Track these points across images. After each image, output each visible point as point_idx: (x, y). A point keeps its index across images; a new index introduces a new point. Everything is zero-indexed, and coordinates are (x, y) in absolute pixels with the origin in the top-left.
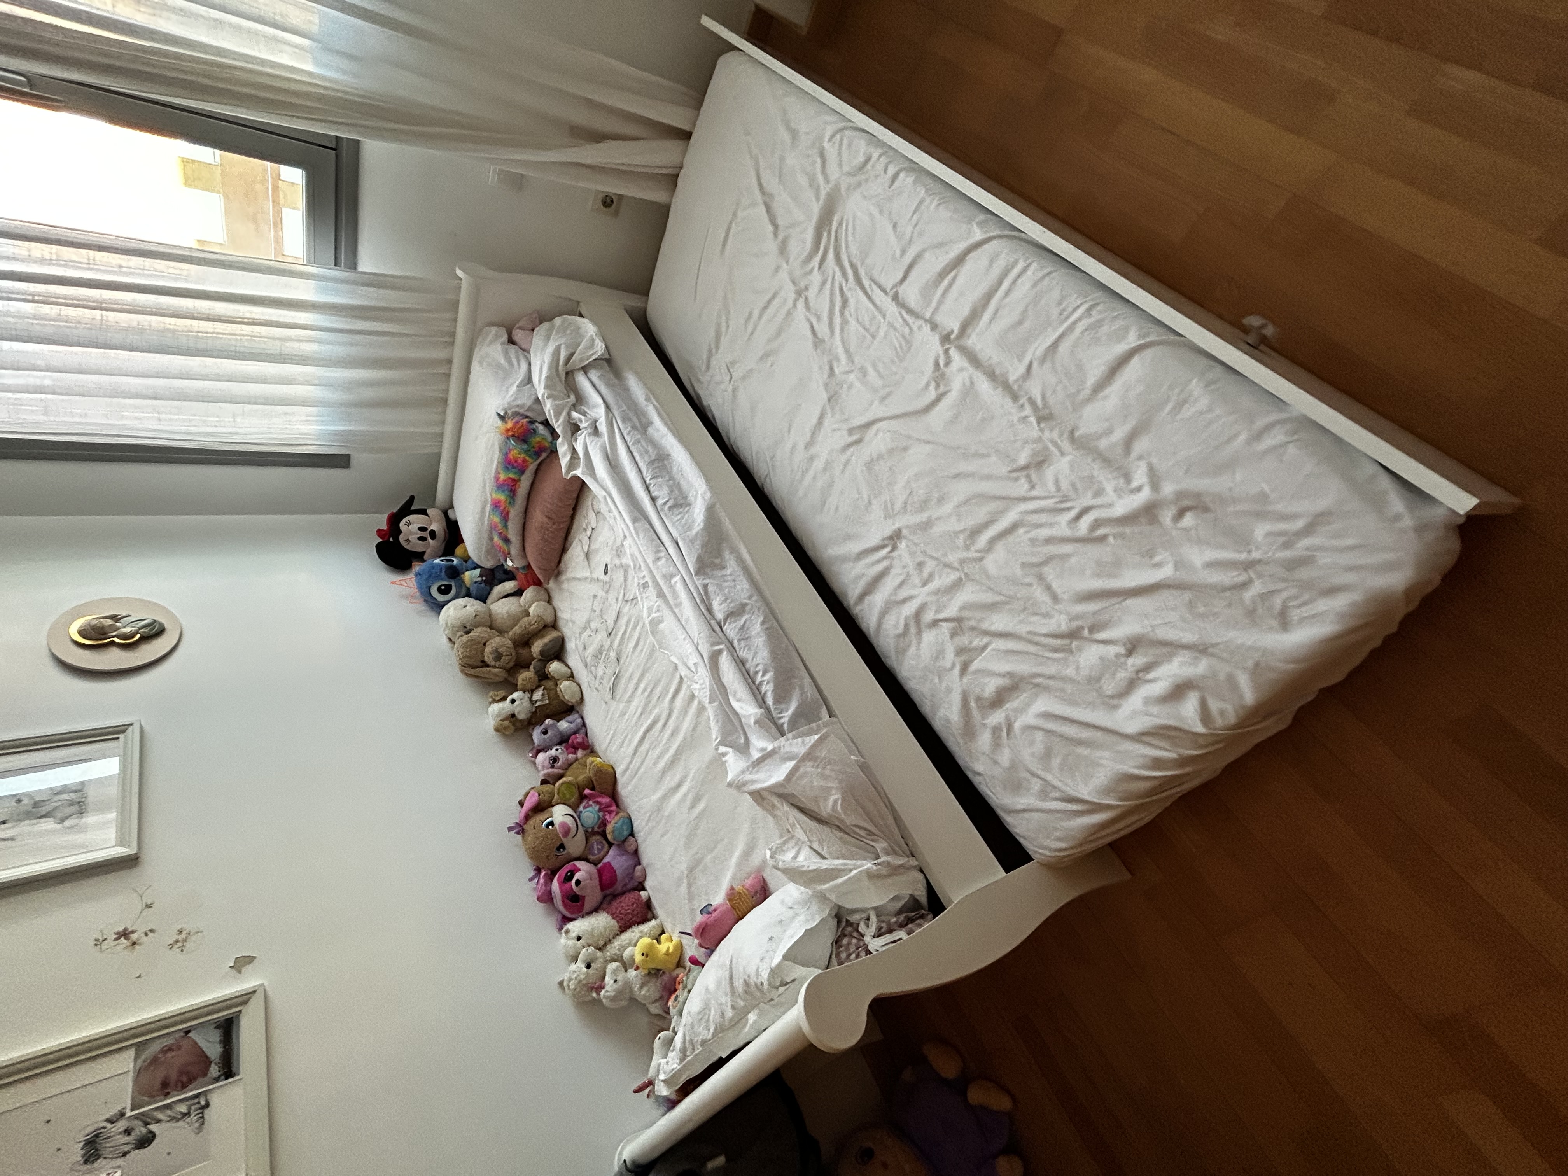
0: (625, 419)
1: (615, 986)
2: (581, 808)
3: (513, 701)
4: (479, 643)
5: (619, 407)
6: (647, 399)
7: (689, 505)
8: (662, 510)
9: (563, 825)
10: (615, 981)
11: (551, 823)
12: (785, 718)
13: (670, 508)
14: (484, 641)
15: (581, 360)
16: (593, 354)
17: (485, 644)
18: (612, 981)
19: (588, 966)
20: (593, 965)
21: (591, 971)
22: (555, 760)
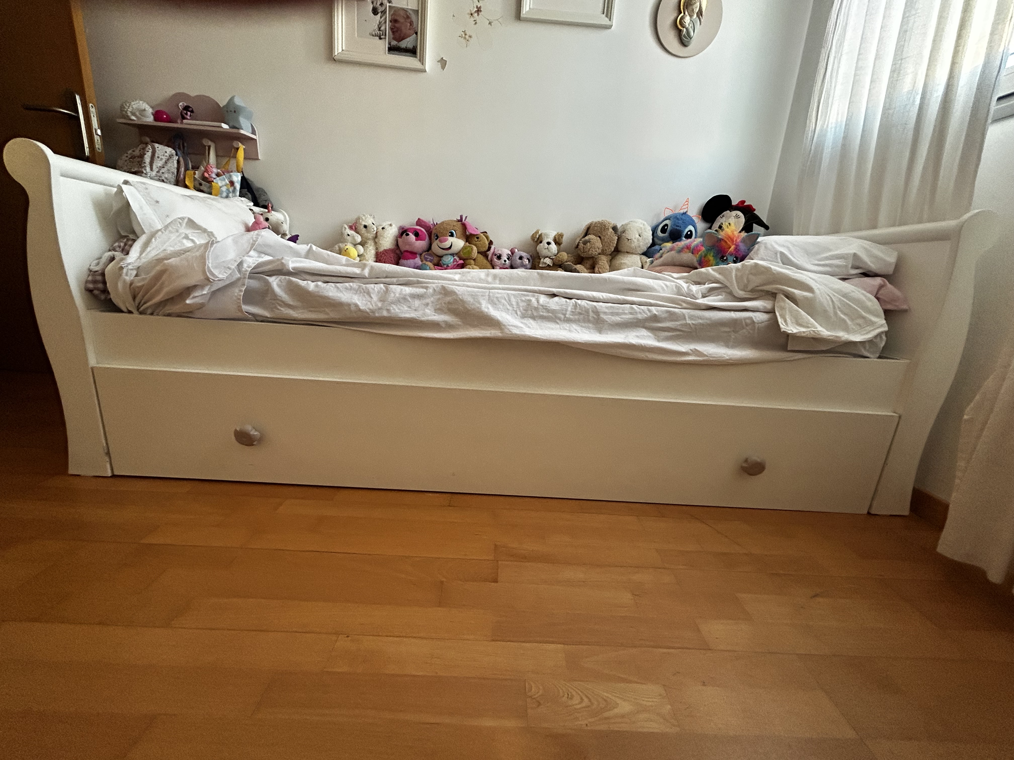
0: (672, 316)
1: (346, 234)
2: (455, 257)
3: (549, 243)
4: (601, 233)
5: (691, 317)
6: (696, 352)
7: (523, 316)
8: (534, 296)
9: (446, 240)
10: (348, 235)
11: (452, 235)
12: (274, 281)
13: (530, 301)
14: (602, 237)
15: (782, 308)
16: (785, 321)
17: (600, 237)
18: (349, 234)
19: (365, 227)
20: (365, 229)
21: (362, 227)
22: (499, 257)
